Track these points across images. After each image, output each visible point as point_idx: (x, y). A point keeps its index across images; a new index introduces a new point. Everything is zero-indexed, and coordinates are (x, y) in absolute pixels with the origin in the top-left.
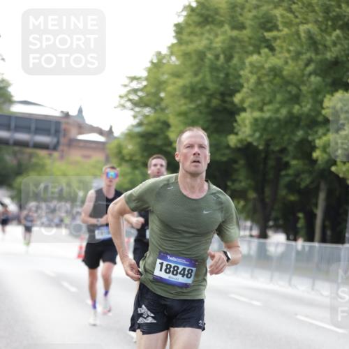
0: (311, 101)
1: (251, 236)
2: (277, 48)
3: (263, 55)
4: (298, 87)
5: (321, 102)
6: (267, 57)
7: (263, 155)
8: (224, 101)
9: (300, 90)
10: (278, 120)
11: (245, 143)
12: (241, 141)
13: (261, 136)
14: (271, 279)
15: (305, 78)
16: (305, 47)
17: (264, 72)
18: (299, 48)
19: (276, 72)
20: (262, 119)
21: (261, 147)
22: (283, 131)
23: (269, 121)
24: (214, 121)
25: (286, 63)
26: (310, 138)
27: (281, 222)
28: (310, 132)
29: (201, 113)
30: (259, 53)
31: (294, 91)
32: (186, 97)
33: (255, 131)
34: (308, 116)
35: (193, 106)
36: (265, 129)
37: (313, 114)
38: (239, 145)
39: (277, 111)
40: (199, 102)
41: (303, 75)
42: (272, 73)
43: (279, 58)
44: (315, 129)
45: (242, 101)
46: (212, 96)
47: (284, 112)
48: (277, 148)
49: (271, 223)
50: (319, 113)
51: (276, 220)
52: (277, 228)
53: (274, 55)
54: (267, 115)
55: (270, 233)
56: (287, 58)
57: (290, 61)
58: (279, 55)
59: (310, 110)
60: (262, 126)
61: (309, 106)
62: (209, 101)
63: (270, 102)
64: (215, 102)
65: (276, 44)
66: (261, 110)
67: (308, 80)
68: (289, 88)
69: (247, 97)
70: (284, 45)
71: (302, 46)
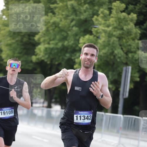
0: (73, 39)
1: (43, 107)
2: (56, 13)
3: (49, 16)
4: (66, 32)
5: (78, 40)
6: (51, 17)
7: (49, 67)
8: (30, 39)
9: (68, 34)
10: (57, 49)
11: (40, 60)
12: (38, 59)
13: (49, 57)
14: (53, 128)
15: (70, 28)
16: (70, 13)
17: (50, 24)
18: (67, 13)
19: (56, 25)
20: (49, 48)
21: (48, 62)
22: (59, 54)
23: (52, 49)
24: (24, 49)
25: (61, 20)
26: (73, 58)
27: (58, 100)
28: (73, 55)
29: (18, 44)
30: (47, 15)
31: (65, 34)
32: (11, 36)
33: (46, 54)
34: (72, 46)
35: (14, 41)
36: (50, 53)
37: (74, 46)
38: (37, 61)
39: (57, 44)
40: (17, 39)
41: (69, 27)
42: (54, 25)
43: (58, 18)
44: (75, 53)
45: (39, 39)
46: (24, 36)
47: (60, 44)
48: (57, 63)
49: (53, 100)
50: (77, 46)
51: (56, 99)
52: (56, 103)
53: (55, 16)
54: (52, 46)
55: (53, 105)
56: (61, 18)
57: (63, 20)
58: (58, 17)
59: (73, 44)
60: (49, 51)
61: (72, 42)
62: (22, 39)
63: (53, 40)
64: (25, 39)
65: (56, 11)
66: (49, 43)
67: (72, 29)
68: (63, 33)
69: (42, 37)
70: (60, 12)
71: (69, 12)
